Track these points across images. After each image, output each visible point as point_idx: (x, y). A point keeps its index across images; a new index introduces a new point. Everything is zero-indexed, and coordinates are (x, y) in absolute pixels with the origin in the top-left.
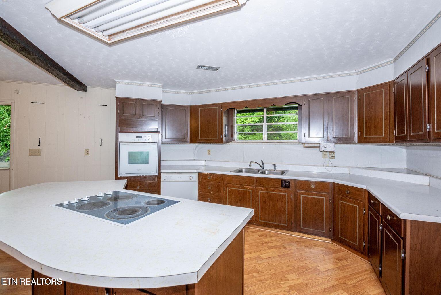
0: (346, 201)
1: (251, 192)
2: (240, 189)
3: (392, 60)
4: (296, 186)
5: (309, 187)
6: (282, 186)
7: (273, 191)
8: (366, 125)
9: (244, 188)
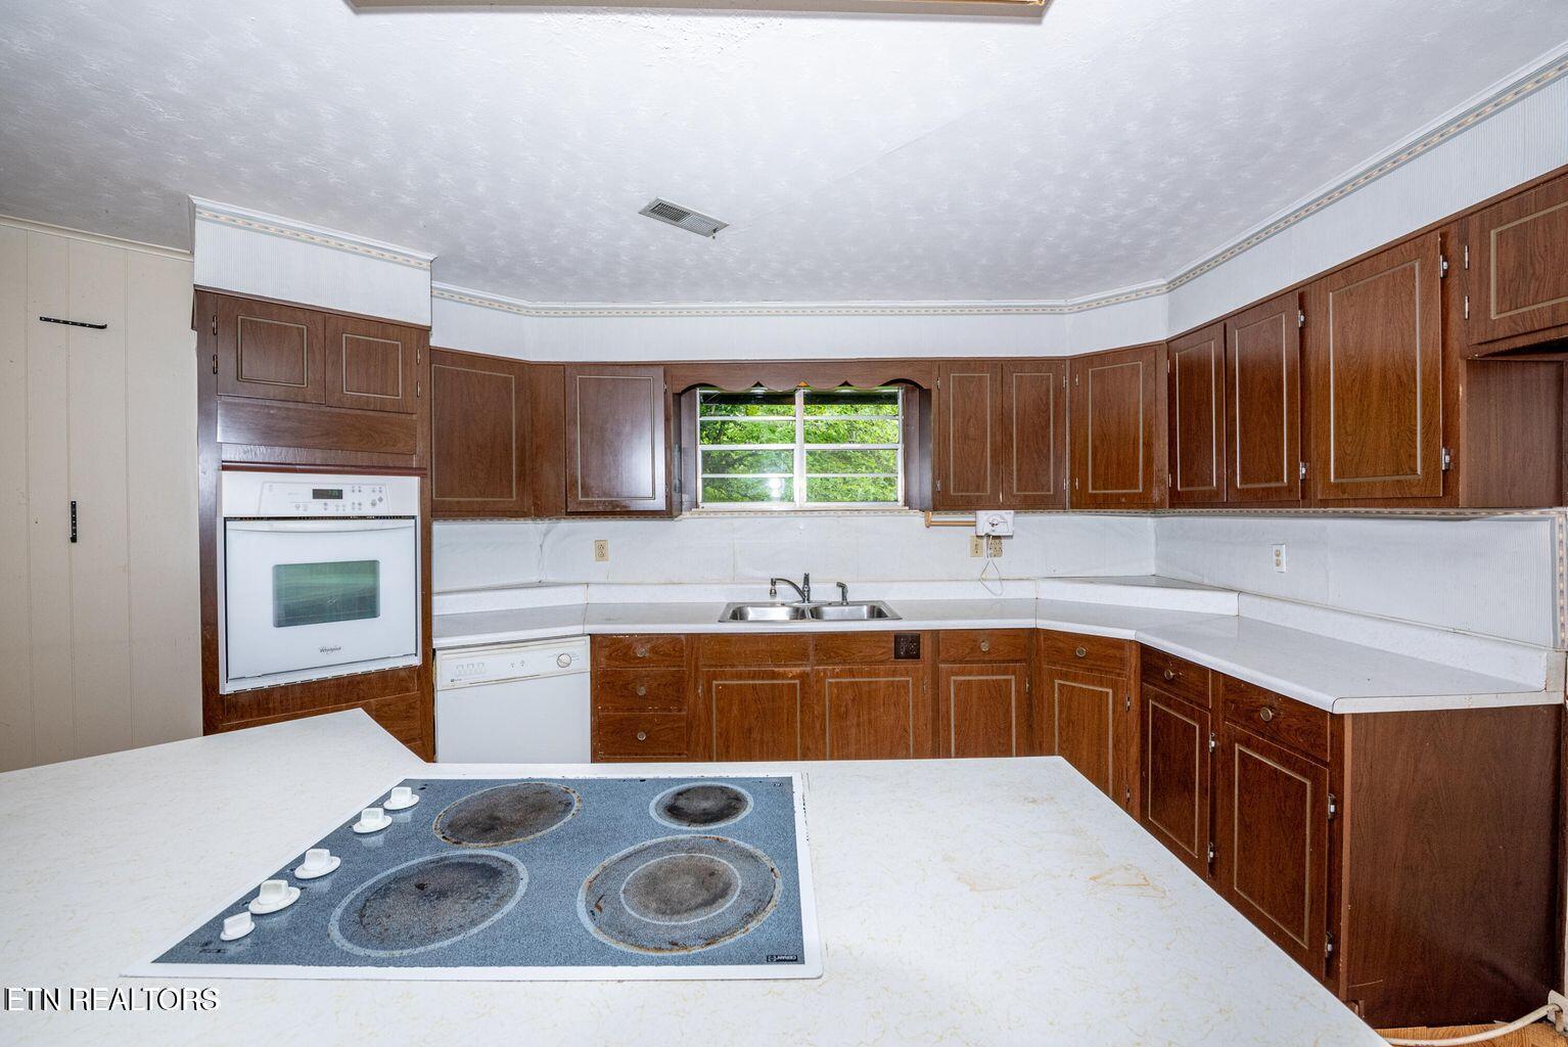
0: (1075, 679)
1: (798, 687)
2: (760, 682)
3: (1164, 285)
4: (937, 651)
5: (975, 648)
6: (897, 656)
7: (870, 674)
8: (1094, 459)
9: (774, 675)
